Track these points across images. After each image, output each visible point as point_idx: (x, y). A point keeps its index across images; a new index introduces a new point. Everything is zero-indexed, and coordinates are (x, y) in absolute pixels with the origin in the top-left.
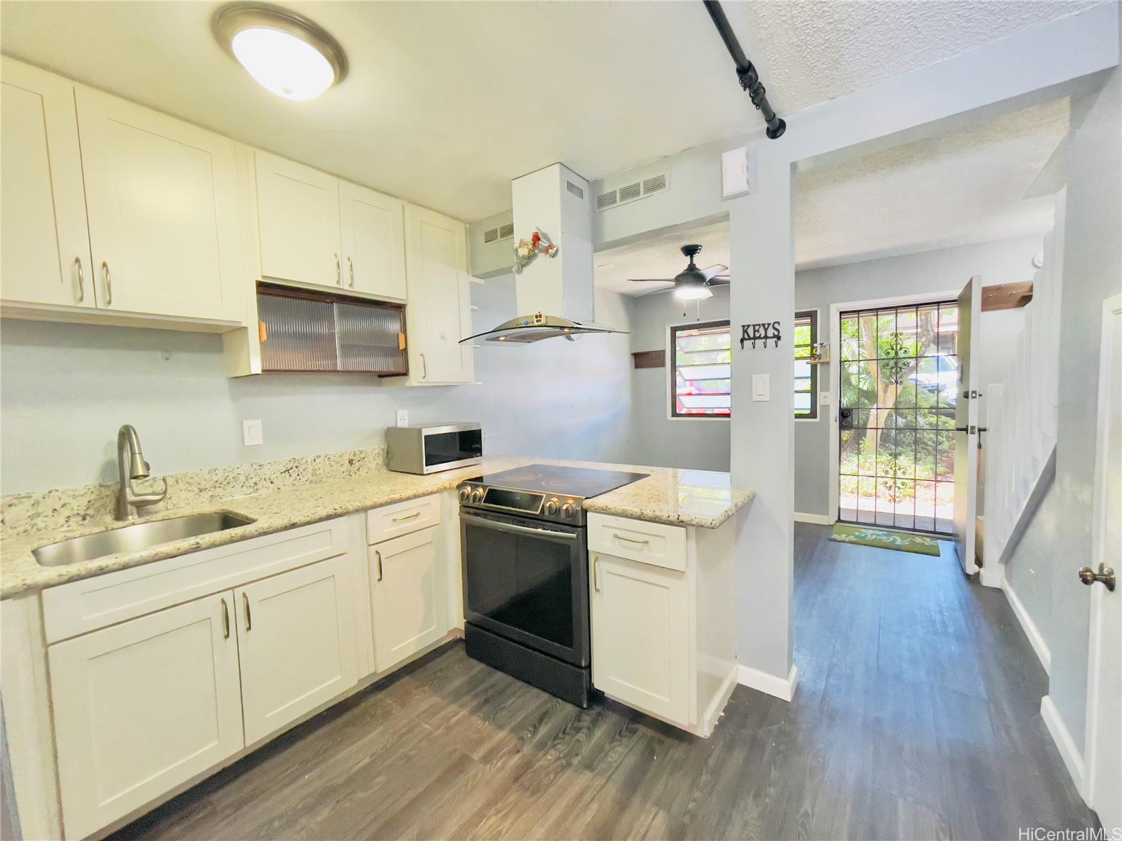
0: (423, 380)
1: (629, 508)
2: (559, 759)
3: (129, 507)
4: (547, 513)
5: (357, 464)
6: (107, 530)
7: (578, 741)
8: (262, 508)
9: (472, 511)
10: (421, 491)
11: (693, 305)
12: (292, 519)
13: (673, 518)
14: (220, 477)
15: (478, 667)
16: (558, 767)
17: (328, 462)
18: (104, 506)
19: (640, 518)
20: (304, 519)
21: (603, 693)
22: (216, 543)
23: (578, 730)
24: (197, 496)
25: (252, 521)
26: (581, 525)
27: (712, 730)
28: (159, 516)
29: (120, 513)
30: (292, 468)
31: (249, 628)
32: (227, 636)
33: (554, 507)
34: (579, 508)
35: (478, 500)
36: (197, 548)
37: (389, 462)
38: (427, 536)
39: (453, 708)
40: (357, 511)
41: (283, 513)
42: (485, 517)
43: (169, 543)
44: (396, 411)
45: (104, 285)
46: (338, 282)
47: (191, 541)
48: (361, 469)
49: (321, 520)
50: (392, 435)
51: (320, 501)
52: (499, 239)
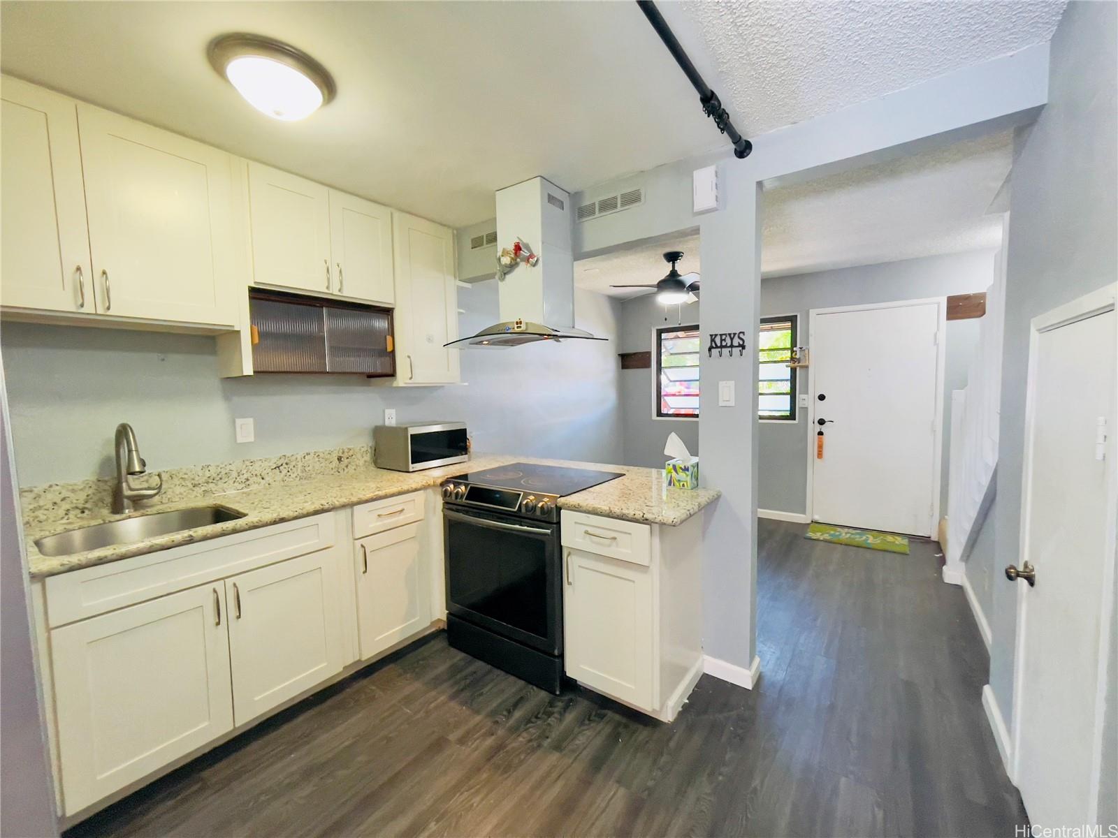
0: (410, 381)
1: (599, 506)
2: (530, 741)
3: (126, 502)
4: (523, 510)
5: (345, 461)
6: (105, 523)
7: (549, 724)
8: (253, 503)
9: (454, 507)
10: (405, 487)
11: (674, 310)
12: (281, 513)
13: (639, 515)
14: (213, 472)
15: (458, 656)
16: (528, 748)
17: (317, 459)
18: (102, 500)
19: (610, 515)
20: (292, 514)
21: (576, 681)
22: (209, 535)
23: (550, 715)
24: (191, 491)
25: (243, 515)
26: (555, 521)
27: (675, 715)
28: (154, 510)
29: (117, 508)
30: (282, 465)
31: (239, 617)
32: (218, 624)
33: (531, 504)
34: (553, 506)
35: (459, 497)
36: (190, 540)
37: (376, 459)
38: (411, 530)
39: (433, 693)
40: (344, 506)
41: (272, 508)
42: (467, 513)
43: (164, 536)
44: (384, 411)
45: (103, 292)
46: (328, 288)
47: (185, 534)
48: (349, 466)
49: (308, 515)
50: (380, 434)
51: (308, 496)
52: (485, 246)
